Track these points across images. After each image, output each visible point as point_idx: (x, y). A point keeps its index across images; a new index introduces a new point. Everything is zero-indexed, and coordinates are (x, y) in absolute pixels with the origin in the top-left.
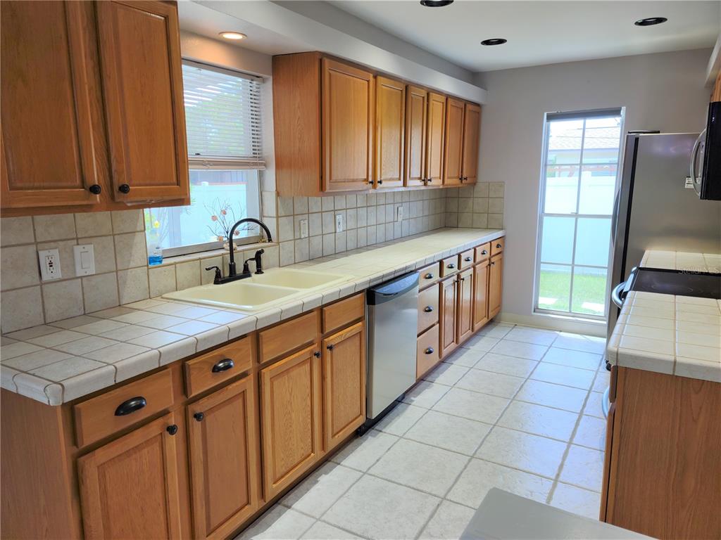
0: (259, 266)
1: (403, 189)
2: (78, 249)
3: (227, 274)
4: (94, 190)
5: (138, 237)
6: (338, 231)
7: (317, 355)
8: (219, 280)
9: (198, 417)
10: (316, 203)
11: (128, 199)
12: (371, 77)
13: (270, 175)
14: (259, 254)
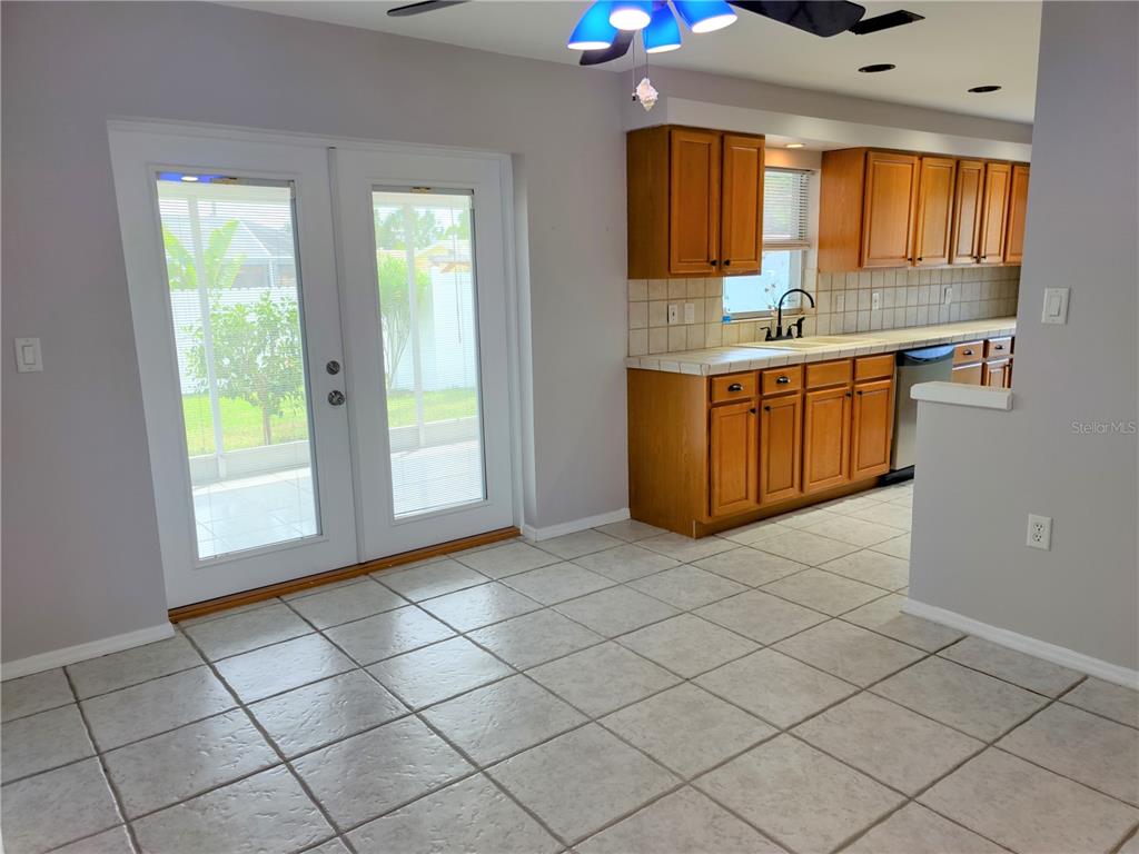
0: (800, 331)
1: (948, 267)
2: (686, 306)
3: (775, 335)
4: (714, 263)
5: (719, 299)
6: (873, 308)
7: (849, 395)
8: (769, 338)
9: (768, 409)
10: (853, 278)
11: (728, 269)
12: (916, 160)
13: (813, 254)
14: (800, 321)
